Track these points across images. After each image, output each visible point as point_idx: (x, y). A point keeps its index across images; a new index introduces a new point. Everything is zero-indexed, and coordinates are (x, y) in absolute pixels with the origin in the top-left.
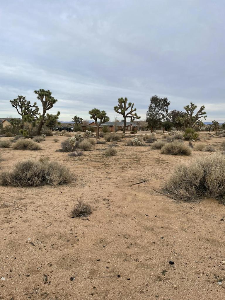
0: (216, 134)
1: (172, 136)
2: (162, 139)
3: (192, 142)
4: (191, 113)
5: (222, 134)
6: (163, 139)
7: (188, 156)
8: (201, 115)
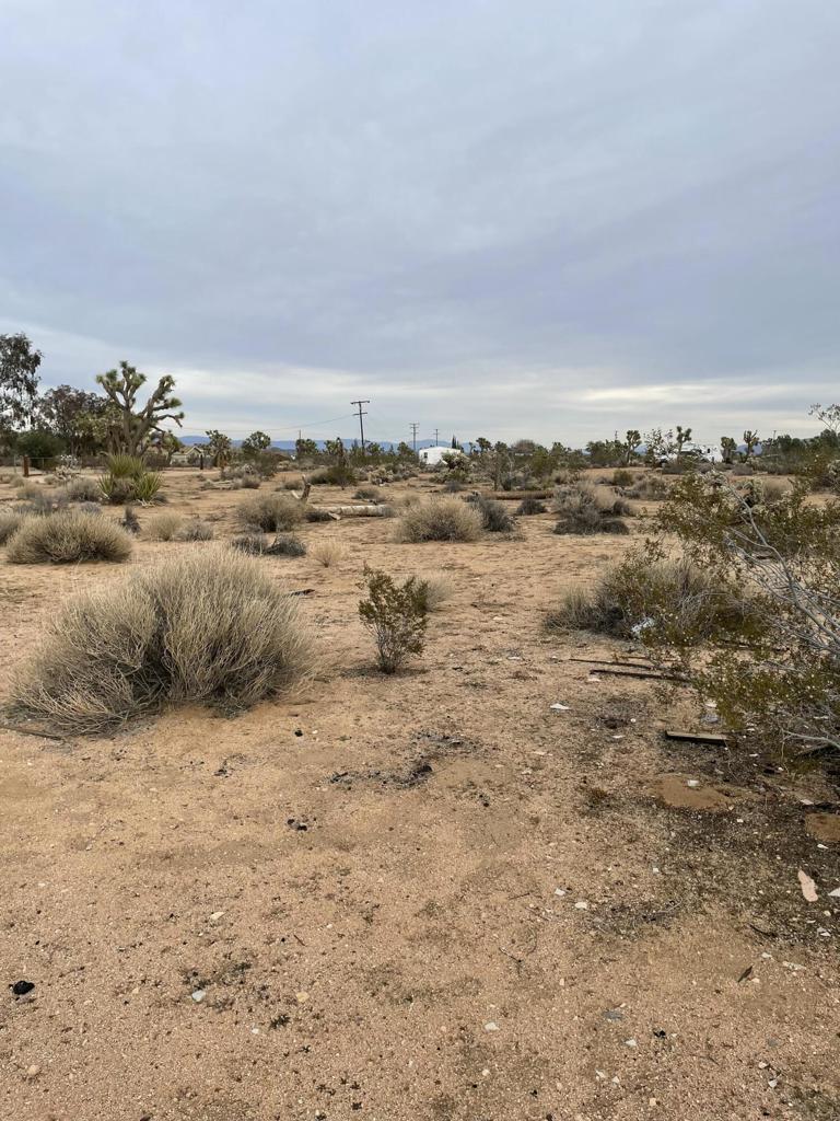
0: (224, 477)
1: (60, 488)
2: (18, 503)
3: (136, 511)
4: (127, 401)
5: (240, 477)
6: (21, 503)
7: (120, 562)
8: (162, 408)
